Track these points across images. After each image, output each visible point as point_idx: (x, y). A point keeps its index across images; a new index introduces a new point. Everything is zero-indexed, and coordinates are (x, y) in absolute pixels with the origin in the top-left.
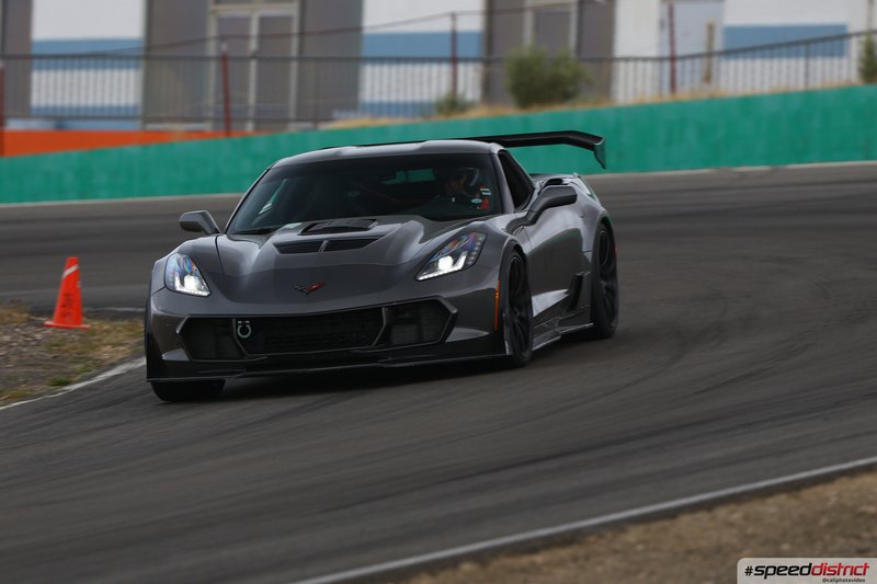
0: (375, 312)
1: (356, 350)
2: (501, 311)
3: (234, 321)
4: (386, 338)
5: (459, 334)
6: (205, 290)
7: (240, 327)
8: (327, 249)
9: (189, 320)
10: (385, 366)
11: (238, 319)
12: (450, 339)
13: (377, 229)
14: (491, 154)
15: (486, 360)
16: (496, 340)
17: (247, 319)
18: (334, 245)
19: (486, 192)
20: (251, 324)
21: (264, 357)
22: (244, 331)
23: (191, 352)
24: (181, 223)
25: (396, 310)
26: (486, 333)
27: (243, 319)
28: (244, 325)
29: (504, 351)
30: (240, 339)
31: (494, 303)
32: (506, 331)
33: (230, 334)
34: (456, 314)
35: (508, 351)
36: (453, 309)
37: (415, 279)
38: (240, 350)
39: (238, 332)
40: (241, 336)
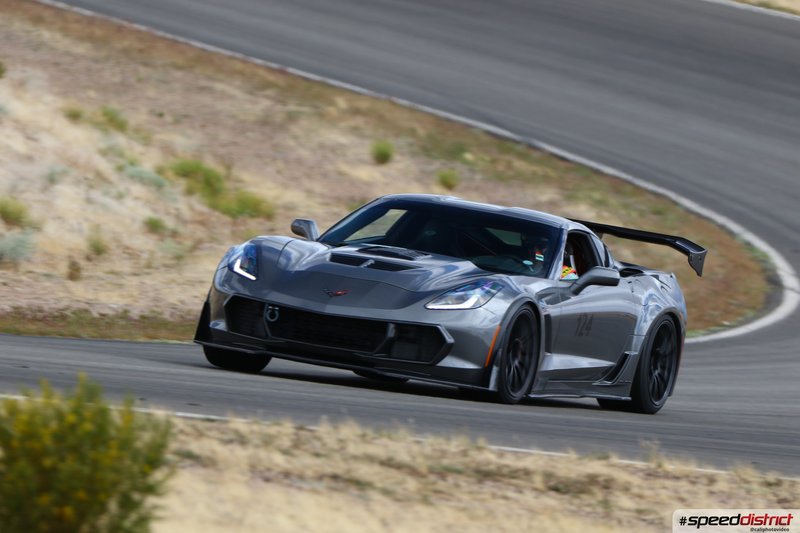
0: (382, 325)
1: (358, 353)
2: (495, 354)
3: (267, 306)
4: (388, 348)
5: (449, 362)
6: (254, 276)
7: (270, 311)
8: (371, 266)
9: (235, 297)
10: (379, 372)
12: (440, 364)
13: (423, 261)
15: (471, 389)
16: (482, 375)
17: (277, 306)
18: (378, 265)
19: (540, 257)
20: (279, 311)
21: (282, 340)
22: (272, 315)
23: (230, 324)
25: (402, 327)
26: (476, 367)
27: (274, 305)
28: (273, 310)
29: (488, 386)
30: (268, 322)
31: (490, 343)
32: (495, 369)
33: (262, 316)
34: (452, 344)
35: (492, 386)
36: (450, 339)
37: (425, 306)
38: (266, 331)
39: (267, 315)
40: (269, 318)
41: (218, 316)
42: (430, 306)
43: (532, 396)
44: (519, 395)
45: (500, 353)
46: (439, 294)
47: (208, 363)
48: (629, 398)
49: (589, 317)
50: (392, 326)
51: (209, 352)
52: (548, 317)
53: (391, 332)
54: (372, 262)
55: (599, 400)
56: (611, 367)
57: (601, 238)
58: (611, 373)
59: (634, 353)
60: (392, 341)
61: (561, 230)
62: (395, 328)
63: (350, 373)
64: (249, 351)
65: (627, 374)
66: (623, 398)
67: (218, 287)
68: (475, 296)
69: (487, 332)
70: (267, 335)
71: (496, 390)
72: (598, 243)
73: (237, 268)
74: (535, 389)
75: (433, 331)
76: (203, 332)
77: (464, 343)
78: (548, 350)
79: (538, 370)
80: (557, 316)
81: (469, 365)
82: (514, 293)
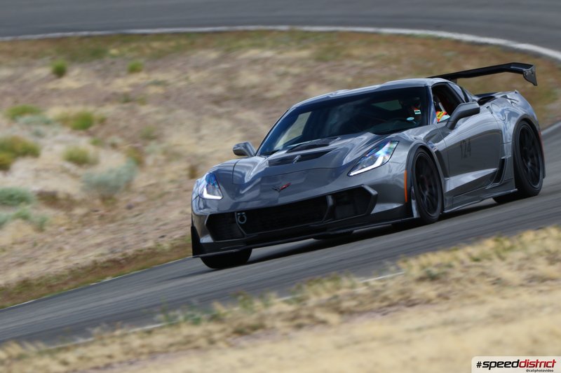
0: (323, 198)
1: (312, 225)
2: (409, 191)
3: (236, 214)
4: (332, 215)
5: (378, 208)
6: (220, 195)
7: (239, 217)
8: (300, 160)
9: (211, 216)
10: (331, 233)
11: (238, 212)
12: (374, 212)
13: (337, 144)
15: (401, 222)
16: (407, 209)
17: (243, 212)
18: (304, 157)
19: (418, 112)
20: (247, 215)
21: (255, 235)
22: (242, 219)
23: (214, 237)
25: (336, 195)
26: (399, 205)
27: (241, 212)
28: (241, 216)
29: (413, 216)
30: (241, 225)
31: (403, 182)
32: (413, 202)
33: (235, 222)
34: (377, 195)
35: (415, 214)
36: (373, 192)
37: (348, 175)
38: (241, 231)
39: (238, 220)
40: (240, 222)
41: (204, 234)
42: (352, 174)
43: (446, 212)
45: (413, 190)
46: (354, 165)
47: (206, 268)
48: (516, 190)
49: (467, 142)
50: (330, 198)
51: (207, 261)
52: (437, 152)
53: (330, 201)
54: (297, 158)
55: (495, 198)
56: (495, 173)
57: (456, 83)
58: (497, 177)
59: (508, 155)
60: (333, 207)
61: (426, 87)
62: (332, 198)
63: (311, 240)
64: (234, 251)
65: (509, 172)
66: (512, 191)
67: (198, 213)
68: (382, 155)
69: (399, 176)
70: (243, 234)
71: (419, 216)
72: (455, 87)
73: (206, 195)
74: (446, 206)
75: (360, 190)
76: (197, 249)
77: (385, 190)
78: (446, 175)
79: (444, 192)
80: (444, 150)
81: (395, 206)
82: (408, 143)
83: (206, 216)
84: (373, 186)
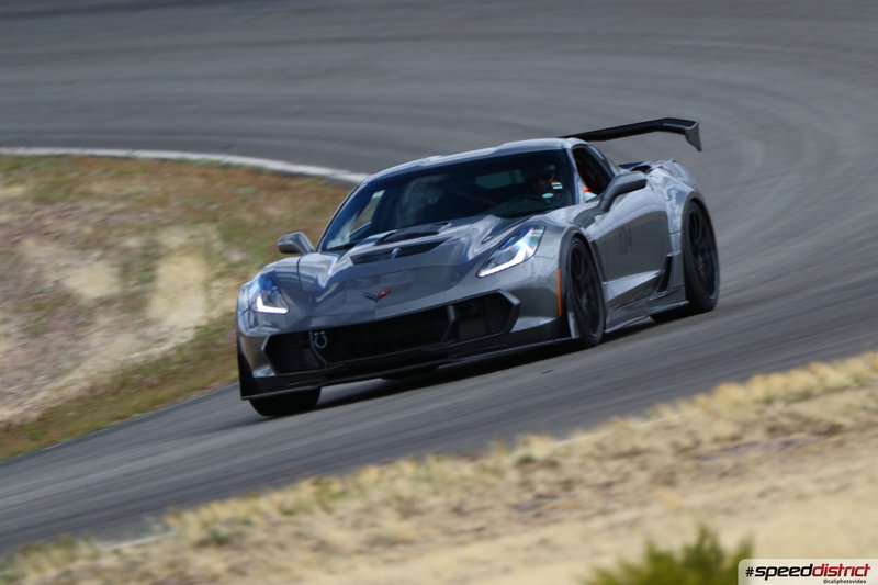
0: (441, 311)
1: (426, 348)
2: (564, 299)
3: (311, 334)
4: (455, 335)
5: (522, 324)
6: (284, 307)
7: (316, 339)
8: (399, 255)
9: (272, 337)
11: (315, 331)
12: (513, 330)
14: (564, 151)
15: (552, 345)
16: (561, 326)
17: (322, 330)
18: (406, 251)
19: (557, 186)
20: (326, 334)
21: (340, 364)
22: (321, 341)
23: (276, 367)
24: (280, 247)
25: (462, 306)
26: (550, 320)
27: (319, 331)
28: (320, 335)
29: (569, 335)
30: (319, 350)
31: (556, 289)
32: (570, 315)
33: (308, 346)
34: (519, 305)
35: (574, 335)
36: (515, 301)
37: (477, 275)
38: (319, 360)
39: (315, 343)
40: (318, 346)
41: (259, 364)
42: (483, 274)
43: (608, 331)
44: (597, 335)
46: (485, 260)
47: (260, 416)
48: (687, 302)
49: (627, 229)
50: (451, 309)
51: (256, 404)
52: (594, 244)
53: (452, 316)
54: (395, 251)
56: (659, 277)
58: (661, 283)
59: (676, 252)
60: (456, 323)
62: (455, 309)
65: (678, 276)
66: (682, 304)
67: (247, 334)
68: (524, 247)
69: (549, 279)
70: (322, 364)
71: (579, 336)
73: (261, 307)
74: (608, 323)
75: (495, 299)
76: (248, 386)
77: (531, 297)
78: (604, 279)
79: (606, 301)
80: (601, 238)
81: (544, 321)
82: (558, 229)
83: (264, 338)
84: (514, 292)
